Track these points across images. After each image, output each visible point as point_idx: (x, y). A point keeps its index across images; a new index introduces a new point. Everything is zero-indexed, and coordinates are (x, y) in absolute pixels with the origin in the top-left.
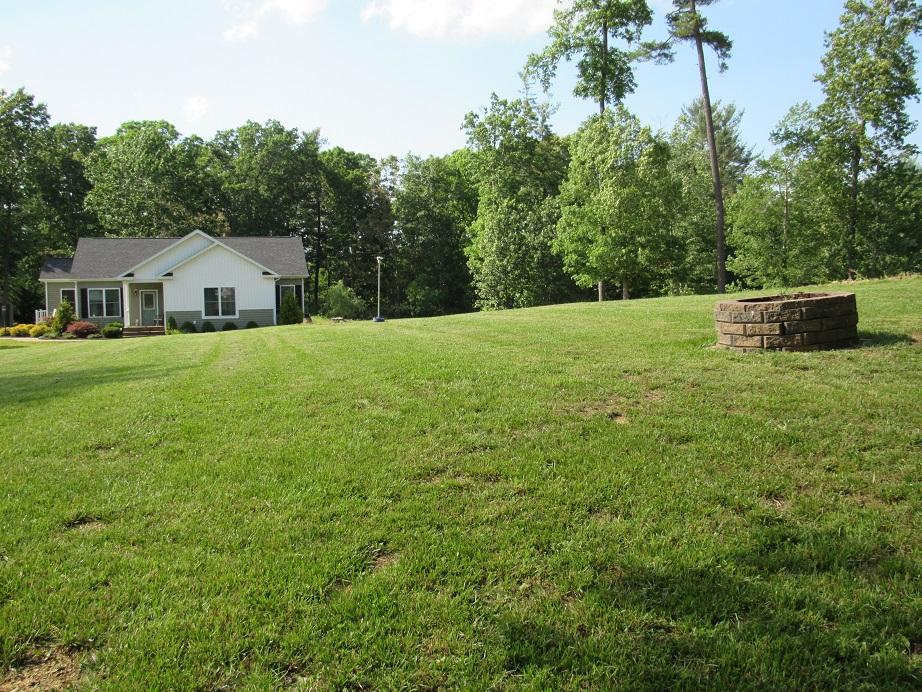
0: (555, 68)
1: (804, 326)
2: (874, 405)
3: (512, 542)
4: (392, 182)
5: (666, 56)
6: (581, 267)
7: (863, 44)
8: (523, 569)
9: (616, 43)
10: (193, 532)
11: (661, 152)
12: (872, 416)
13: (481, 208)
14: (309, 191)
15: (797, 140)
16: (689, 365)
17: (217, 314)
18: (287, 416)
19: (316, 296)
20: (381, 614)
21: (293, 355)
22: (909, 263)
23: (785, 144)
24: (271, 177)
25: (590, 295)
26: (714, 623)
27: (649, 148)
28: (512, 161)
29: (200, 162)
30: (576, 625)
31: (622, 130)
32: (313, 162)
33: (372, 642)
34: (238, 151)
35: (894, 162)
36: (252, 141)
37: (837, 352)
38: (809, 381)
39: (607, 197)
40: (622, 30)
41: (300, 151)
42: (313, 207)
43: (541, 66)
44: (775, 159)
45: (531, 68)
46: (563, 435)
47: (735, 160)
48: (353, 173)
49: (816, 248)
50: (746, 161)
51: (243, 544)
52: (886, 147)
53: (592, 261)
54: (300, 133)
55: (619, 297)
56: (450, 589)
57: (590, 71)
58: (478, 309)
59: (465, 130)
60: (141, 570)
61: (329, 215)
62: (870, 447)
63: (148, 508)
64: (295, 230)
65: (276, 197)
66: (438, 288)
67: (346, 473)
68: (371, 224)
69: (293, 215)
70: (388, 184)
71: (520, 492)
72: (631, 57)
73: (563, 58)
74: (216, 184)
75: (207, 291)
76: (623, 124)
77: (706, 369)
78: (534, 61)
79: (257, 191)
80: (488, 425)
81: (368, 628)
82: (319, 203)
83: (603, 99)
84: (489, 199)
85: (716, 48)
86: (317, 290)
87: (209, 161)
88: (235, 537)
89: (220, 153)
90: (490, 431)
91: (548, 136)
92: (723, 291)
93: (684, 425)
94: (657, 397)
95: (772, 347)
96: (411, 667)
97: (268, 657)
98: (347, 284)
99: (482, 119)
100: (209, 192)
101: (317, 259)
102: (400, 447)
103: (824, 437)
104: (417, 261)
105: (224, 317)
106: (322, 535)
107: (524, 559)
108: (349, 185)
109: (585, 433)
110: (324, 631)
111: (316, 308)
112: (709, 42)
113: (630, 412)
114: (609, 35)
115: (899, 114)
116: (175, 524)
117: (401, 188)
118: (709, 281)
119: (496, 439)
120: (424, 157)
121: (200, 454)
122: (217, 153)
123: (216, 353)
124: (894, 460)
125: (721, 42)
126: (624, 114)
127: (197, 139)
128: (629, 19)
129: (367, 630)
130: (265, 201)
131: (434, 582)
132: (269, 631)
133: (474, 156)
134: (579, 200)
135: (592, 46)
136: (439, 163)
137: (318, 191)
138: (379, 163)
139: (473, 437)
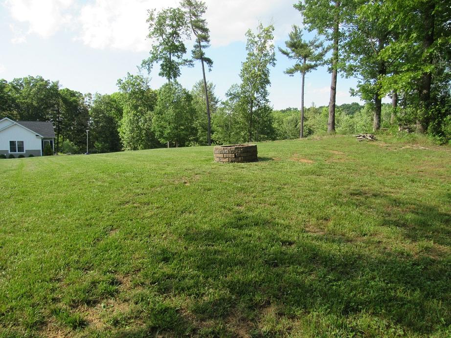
0: (152, 65)
1: (242, 155)
2: (265, 178)
3: (158, 223)
4: (90, 103)
5: (192, 65)
6: (161, 136)
7: (254, 67)
8: (163, 231)
9: (174, 58)
10: (34, 227)
11: (189, 97)
12: (265, 181)
13: (124, 115)
14: (55, 104)
15: (233, 96)
16: (206, 167)
17: (16, 151)
18: (64, 186)
19: (58, 145)
20: (116, 249)
21: (59, 165)
22: (268, 137)
23: (230, 97)
24: (38, 99)
25: (165, 146)
26: (226, 242)
27: (185, 96)
28: (136, 98)
29: (6, 90)
30: (183, 247)
31: (176, 89)
32: (56, 93)
33: (115, 257)
34: (23, 86)
35: (263, 105)
36: (29, 83)
37: (252, 163)
38: (244, 171)
39: (171, 112)
40: (176, 54)
41: (51, 89)
42: (56, 111)
43: (147, 64)
44: (227, 101)
45: (144, 65)
46: (169, 189)
47: (213, 101)
48: (73, 99)
49: (240, 132)
50: (217, 102)
51: (57, 230)
52: (261, 100)
53: (165, 135)
54: (51, 82)
55: (175, 147)
56: (139, 239)
57: (165, 67)
58: (123, 151)
59: (118, 85)
60: (15, 241)
61: (63, 114)
62: (265, 190)
63: (13, 220)
64: (48, 119)
65: (40, 106)
66: (108, 143)
67: (92, 204)
68: (81, 118)
69: (48, 114)
70: (87, 103)
71: (157, 208)
72: (179, 64)
73: (155, 62)
74: (13, 100)
75: (11, 142)
76: (176, 87)
77: (213, 168)
78: (144, 62)
79: (32, 103)
80: (142, 187)
81: (113, 253)
82: (59, 109)
83: (169, 78)
84: (127, 111)
85: (208, 63)
86: (58, 143)
87: (10, 90)
88: (54, 228)
89: (15, 87)
90: (143, 189)
91: (149, 89)
92: (210, 145)
93: (208, 185)
94: (198, 177)
95: (232, 162)
96: (130, 264)
97: (76, 266)
98: (71, 141)
99: (124, 81)
100: (10, 102)
101: (58, 131)
102: (111, 195)
103: (251, 187)
104: (100, 133)
105: (19, 153)
106: (88, 225)
107: (162, 228)
108: (71, 103)
109: (176, 188)
110: (96, 256)
111: (58, 150)
112: (205, 61)
113: (190, 182)
114: (172, 55)
115: (265, 90)
116: (26, 225)
117: (93, 105)
118: (205, 142)
119: (145, 191)
120: (103, 94)
121: (30, 200)
122: (14, 87)
123: (22, 165)
124: (272, 194)
125: (209, 61)
126: (177, 83)
127: (4, 81)
128: (179, 50)
129: (112, 254)
130: (35, 107)
131: (133, 237)
132: (75, 257)
133: (122, 95)
134: (160, 113)
135: (165, 58)
136: (109, 96)
137: (58, 105)
138: (84, 95)
139: (138, 191)
